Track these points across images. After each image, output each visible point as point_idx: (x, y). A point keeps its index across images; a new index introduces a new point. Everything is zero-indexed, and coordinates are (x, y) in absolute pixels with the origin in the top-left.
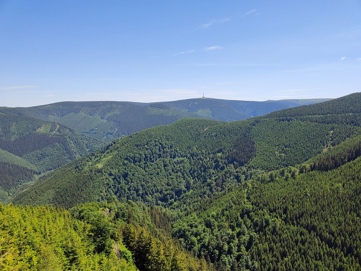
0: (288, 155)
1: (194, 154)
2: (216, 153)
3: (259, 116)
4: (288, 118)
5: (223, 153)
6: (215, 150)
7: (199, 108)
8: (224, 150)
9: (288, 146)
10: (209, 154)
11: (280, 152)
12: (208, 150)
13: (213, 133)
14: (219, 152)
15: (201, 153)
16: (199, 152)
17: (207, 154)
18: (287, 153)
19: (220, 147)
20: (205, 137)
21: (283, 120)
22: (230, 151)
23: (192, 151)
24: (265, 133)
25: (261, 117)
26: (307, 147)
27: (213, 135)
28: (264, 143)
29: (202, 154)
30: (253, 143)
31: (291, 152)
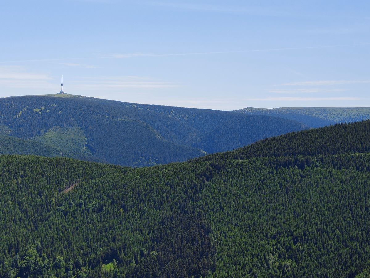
0: (303, 264)
1: (28, 268)
2: (98, 262)
3: (223, 151)
4: (300, 157)
5: (120, 262)
6: (96, 254)
7: (46, 124)
8: (123, 254)
9: (301, 237)
10: (77, 266)
11: (280, 256)
12: (74, 256)
13: (90, 202)
14: (107, 259)
15: (51, 265)
16: (46, 261)
17: (71, 267)
18: (299, 257)
19: (112, 244)
20: (65, 214)
21: (287, 164)
22: (142, 255)
23: (22, 258)
24: (240, 201)
25: (226, 155)
26: (352, 239)
27: (90, 206)
28: (236, 230)
29: (57, 266)
30: (208, 232)
31: (310, 256)
